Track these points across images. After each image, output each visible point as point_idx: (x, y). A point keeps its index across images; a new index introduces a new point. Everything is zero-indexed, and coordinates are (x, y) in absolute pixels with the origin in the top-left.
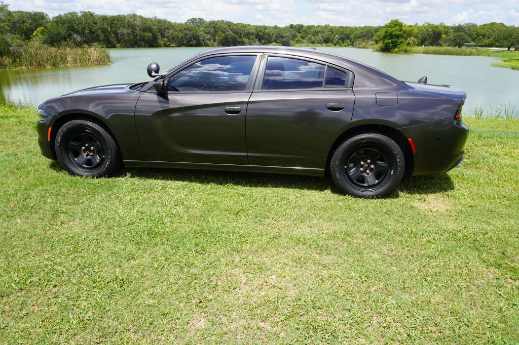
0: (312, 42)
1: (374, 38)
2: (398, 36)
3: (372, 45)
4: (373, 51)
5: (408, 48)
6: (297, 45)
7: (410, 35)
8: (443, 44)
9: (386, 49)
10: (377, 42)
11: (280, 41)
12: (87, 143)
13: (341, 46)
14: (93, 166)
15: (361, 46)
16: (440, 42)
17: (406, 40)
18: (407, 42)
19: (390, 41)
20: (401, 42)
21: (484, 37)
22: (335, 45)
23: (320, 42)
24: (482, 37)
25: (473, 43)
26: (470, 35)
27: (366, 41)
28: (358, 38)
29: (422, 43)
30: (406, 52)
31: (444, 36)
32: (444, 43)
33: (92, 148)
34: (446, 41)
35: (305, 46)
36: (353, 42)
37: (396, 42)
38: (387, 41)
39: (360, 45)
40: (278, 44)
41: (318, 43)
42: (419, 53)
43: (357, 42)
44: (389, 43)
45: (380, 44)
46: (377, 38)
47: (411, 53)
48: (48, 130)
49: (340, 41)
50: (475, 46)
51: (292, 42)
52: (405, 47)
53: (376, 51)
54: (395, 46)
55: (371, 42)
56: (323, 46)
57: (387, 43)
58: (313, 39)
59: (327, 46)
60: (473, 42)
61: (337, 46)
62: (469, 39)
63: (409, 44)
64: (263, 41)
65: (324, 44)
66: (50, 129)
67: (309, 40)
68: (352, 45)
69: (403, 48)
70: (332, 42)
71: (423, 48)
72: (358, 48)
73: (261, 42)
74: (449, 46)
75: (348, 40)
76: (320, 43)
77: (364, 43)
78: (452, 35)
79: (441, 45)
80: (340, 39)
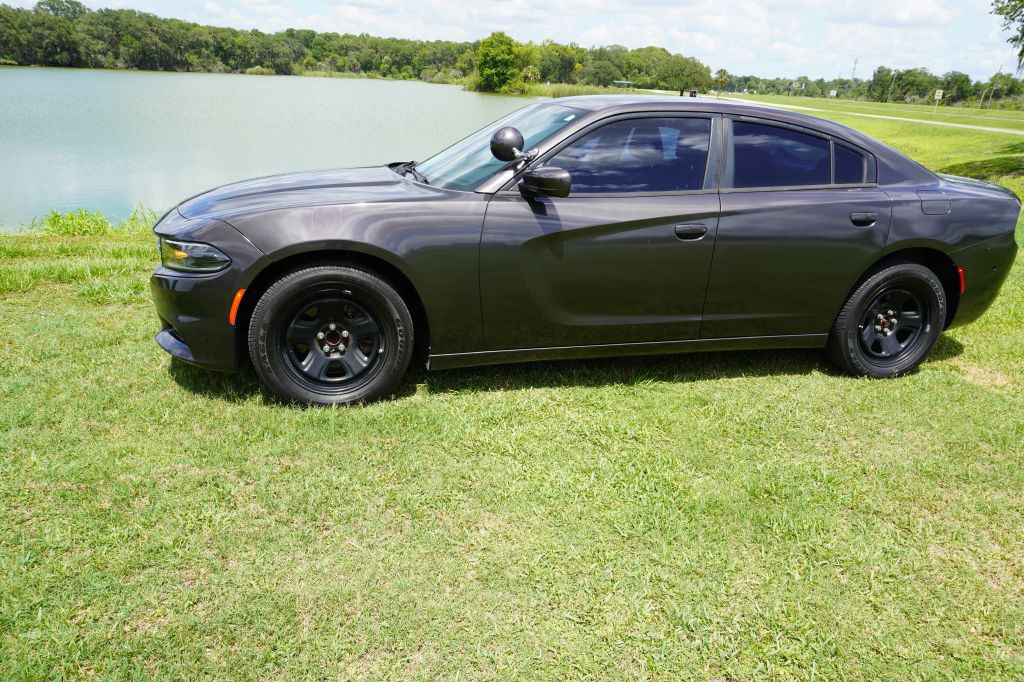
0: (338, 67)
1: (458, 64)
2: (506, 64)
3: (456, 77)
4: (464, 90)
5: (527, 86)
6: (307, 73)
7: (526, 63)
8: (577, 79)
9: (487, 87)
10: (465, 73)
11: (270, 63)
12: (334, 321)
13: (396, 78)
14: (350, 376)
15: (435, 78)
16: (574, 76)
17: (521, 70)
18: (522, 74)
19: (493, 71)
20: (513, 75)
21: (640, 70)
22: (384, 75)
23: (353, 69)
24: (636, 71)
25: (624, 82)
26: (619, 67)
27: (444, 69)
28: (429, 62)
29: (544, 77)
30: (523, 92)
31: (578, 65)
32: (581, 78)
33: (345, 333)
34: (583, 75)
35: (325, 76)
36: (420, 71)
37: (503, 74)
38: (488, 71)
39: (433, 76)
40: (265, 70)
41: (351, 70)
42: (545, 95)
43: (428, 71)
44: (493, 75)
45: (474, 77)
46: (463, 66)
47: (531, 94)
48: (234, 295)
49: (394, 68)
50: (629, 86)
51: (295, 67)
52: (520, 83)
53: (469, 90)
54: (503, 82)
55: (453, 72)
56: (361, 77)
57: (488, 76)
58: (340, 62)
59: (369, 77)
60: (624, 78)
61: (389, 77)
62: (618, 73)
63: (526, 78)
64: (232, 62)
65: (363, 73)
66: (239, 295)
67: (331, 63)
68: (418, 76)
69: (518, 86)
70: (377, 68)
71: (548, 87)
72: (431, 82)
73: (227, 64)
74: (588, 84)
75: (409, 67)
76: (355, 72)
77: (441, 73)
78: (591, 67)
79: (574, 83)
80: (393, 64)
